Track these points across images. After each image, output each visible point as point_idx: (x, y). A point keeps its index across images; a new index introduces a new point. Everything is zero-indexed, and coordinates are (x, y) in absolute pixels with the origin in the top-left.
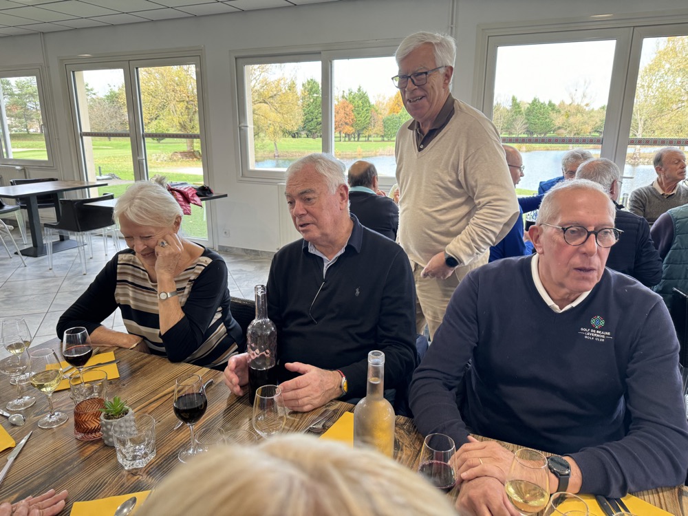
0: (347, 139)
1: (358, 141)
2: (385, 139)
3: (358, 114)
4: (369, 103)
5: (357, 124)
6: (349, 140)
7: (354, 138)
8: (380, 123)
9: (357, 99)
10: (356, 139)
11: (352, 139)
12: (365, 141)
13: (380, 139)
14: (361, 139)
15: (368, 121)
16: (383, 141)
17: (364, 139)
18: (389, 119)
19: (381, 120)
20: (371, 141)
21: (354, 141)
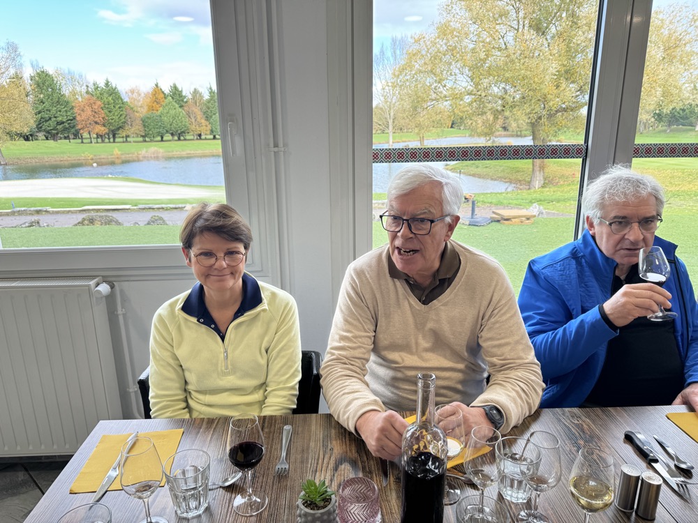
0: (100, 140)
1: (114, 142)
2: (147, 139)
3: (110, 112)
4: (122, 100)
5: (111, 123)
6: (103, 141)
8: (139, 122)
9: (105, 95)
10: (112, 140)
11: (107, 140)
12: (123, 142)
13: (141, 139)
14: (117, 140)
15: (123, 120)
16: (145, 141)
17: (121, 140)
18: (148, 118)
19: (139, 119)
20: (130, 142)
21: (110, 142)
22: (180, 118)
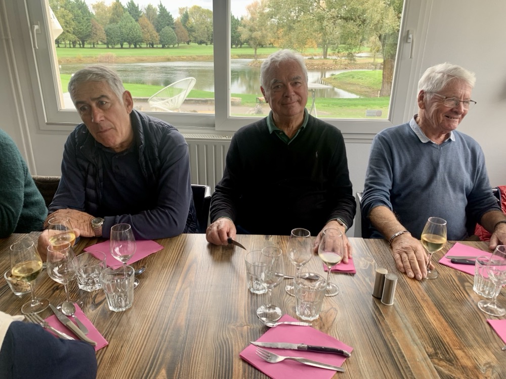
0: (72, 46)
1: (83, 47)
2: (110, 46)
3: (79, 23)
4: (89, 13)
5: (80, 33)
6: (74, 47)
7: (80, 44)
8: (103, 32)
9: (76, 8)
10: (82, 46)
11: (77, 46)
12: (91, 48)
13: (105, 46)
14: (86, 46)
15: (90, 30)
16: (108, 48)
17: (89, 46)
18: (110, 29)
19: (103, 29)
20: (97, 48)
21: (80, 47)
22: (135, 30)
